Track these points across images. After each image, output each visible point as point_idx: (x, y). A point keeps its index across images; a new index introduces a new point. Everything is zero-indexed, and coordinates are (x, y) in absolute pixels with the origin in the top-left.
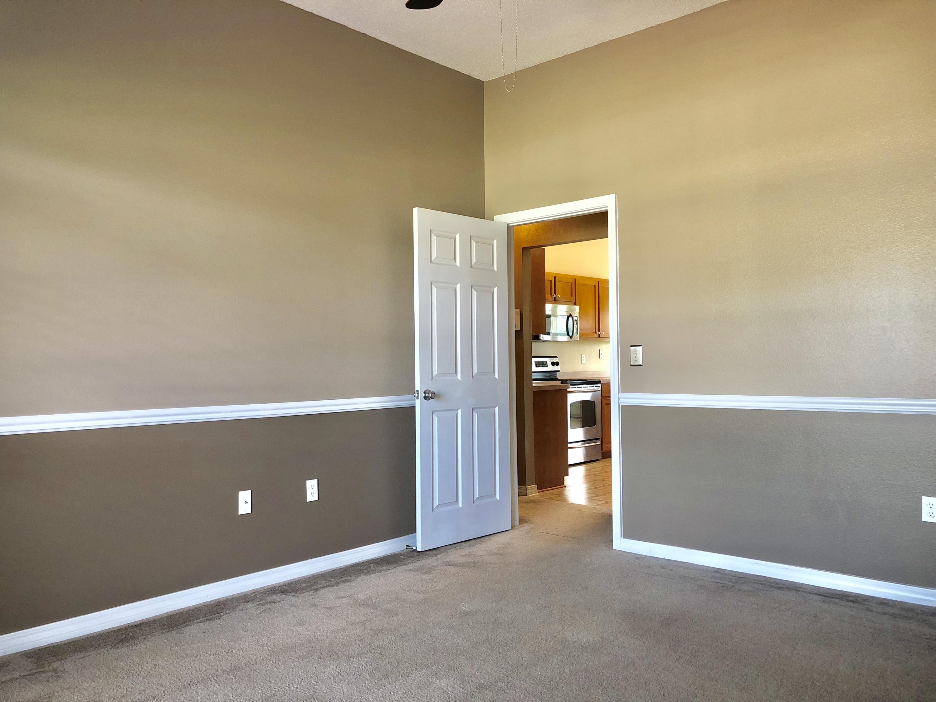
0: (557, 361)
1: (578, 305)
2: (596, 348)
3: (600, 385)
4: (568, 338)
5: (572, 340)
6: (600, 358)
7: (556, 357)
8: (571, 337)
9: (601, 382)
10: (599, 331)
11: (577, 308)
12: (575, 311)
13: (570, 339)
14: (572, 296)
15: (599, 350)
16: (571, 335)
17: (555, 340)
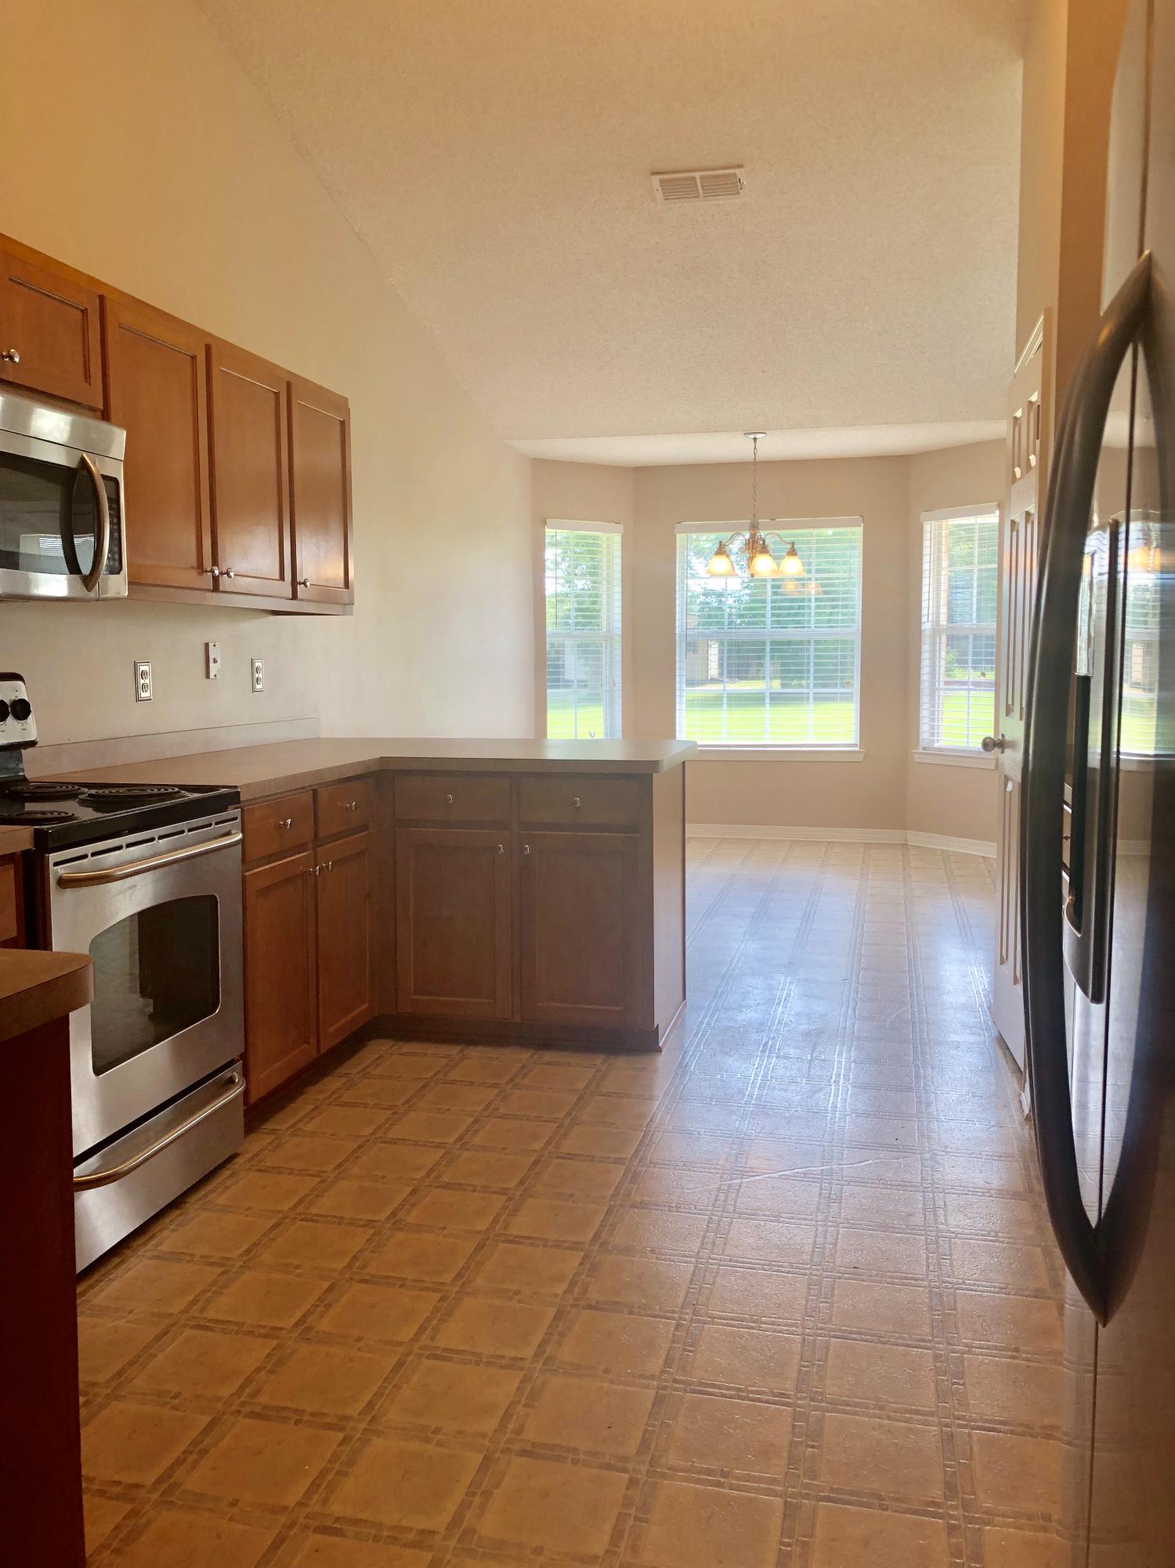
0: (24, 695)
1: (120, 425)
2: (192, 636)
3: (233, 812)
4: (71, 586)
5: (92, 595)
6: (208, 676)
7: (16, 677)
8: (89, 581)
9: (243, 798)
10: (215, 562)
11: (119, 438)
12: (108, 448)
13: (81, 591)
14: (87, 377)
15: (207, 645)
16: (86, 569)
17: (20, 591)
